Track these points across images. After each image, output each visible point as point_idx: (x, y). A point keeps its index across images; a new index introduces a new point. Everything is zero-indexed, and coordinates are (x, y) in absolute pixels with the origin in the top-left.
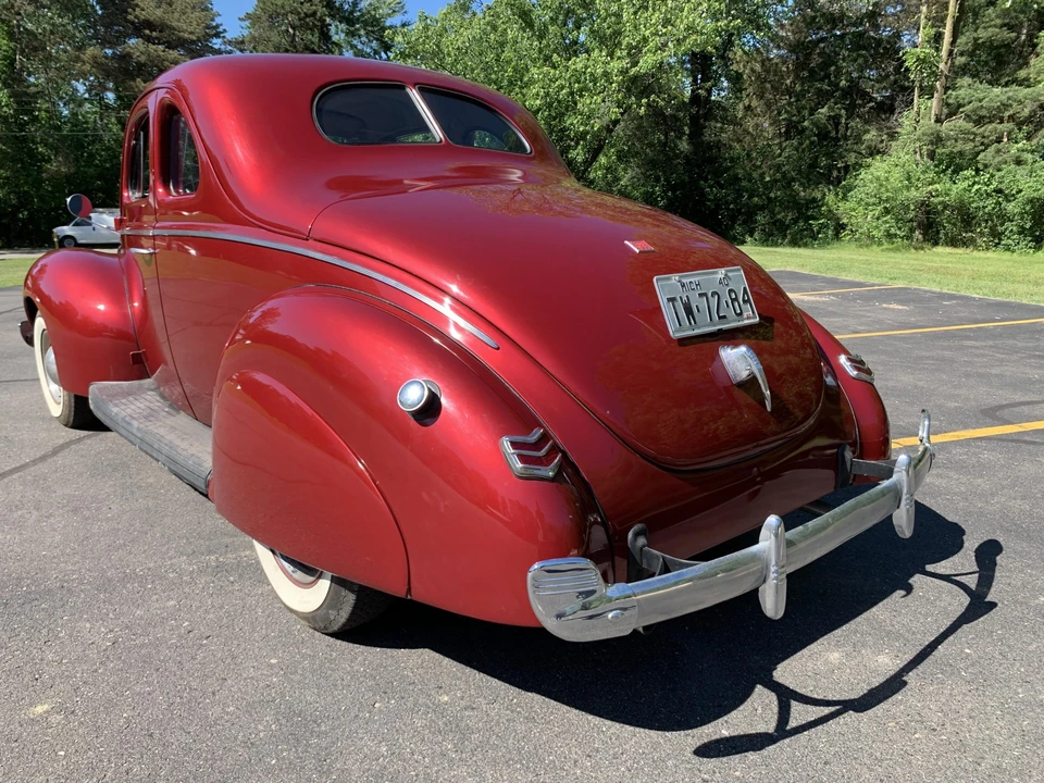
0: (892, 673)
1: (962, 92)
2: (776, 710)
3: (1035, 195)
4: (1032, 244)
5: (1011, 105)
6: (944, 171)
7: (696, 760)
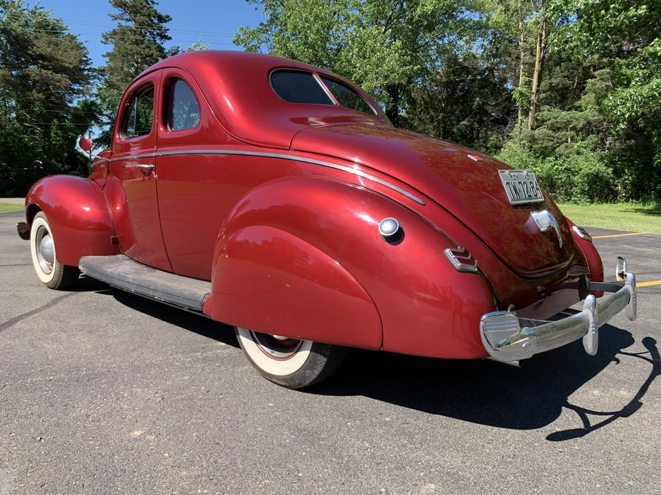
0: (632, 399)
1: (545, 113)
2: (579, 418)
3: (589, 171)
4: (588, 200)
5: (572, 121)
6: (538, 157)
7: (550, 442)
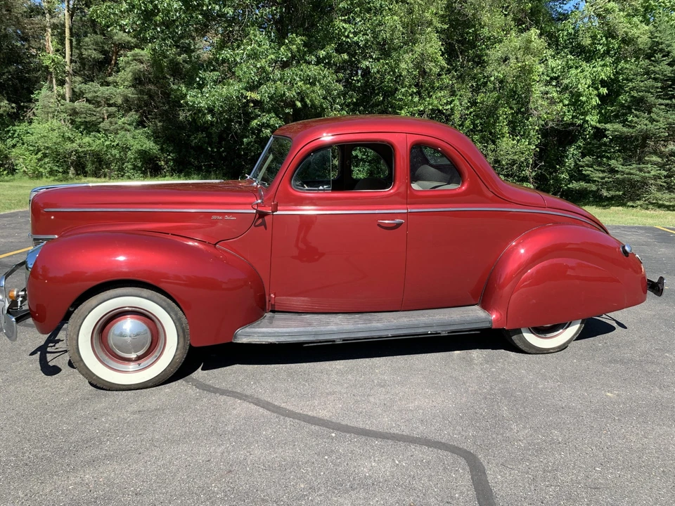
3: (140, 148)
4: (141, 175)
5: (112, 97)
